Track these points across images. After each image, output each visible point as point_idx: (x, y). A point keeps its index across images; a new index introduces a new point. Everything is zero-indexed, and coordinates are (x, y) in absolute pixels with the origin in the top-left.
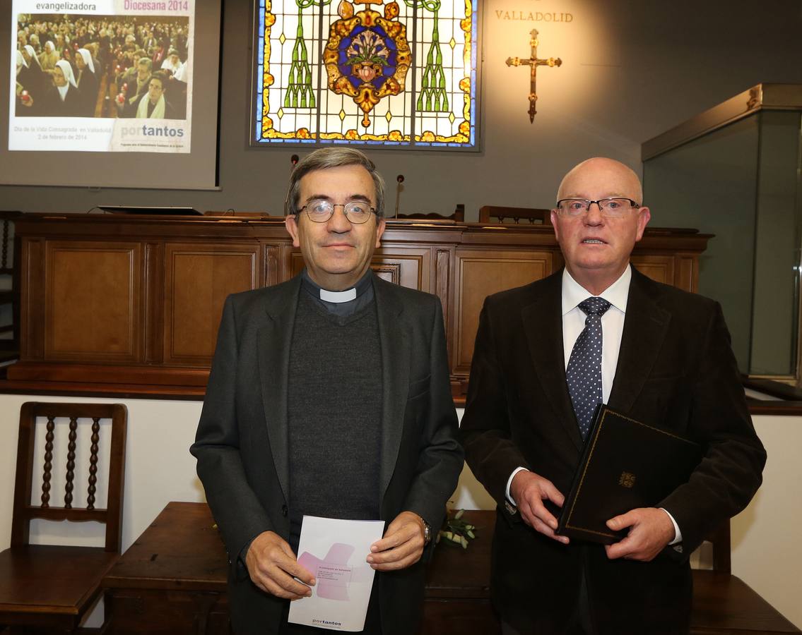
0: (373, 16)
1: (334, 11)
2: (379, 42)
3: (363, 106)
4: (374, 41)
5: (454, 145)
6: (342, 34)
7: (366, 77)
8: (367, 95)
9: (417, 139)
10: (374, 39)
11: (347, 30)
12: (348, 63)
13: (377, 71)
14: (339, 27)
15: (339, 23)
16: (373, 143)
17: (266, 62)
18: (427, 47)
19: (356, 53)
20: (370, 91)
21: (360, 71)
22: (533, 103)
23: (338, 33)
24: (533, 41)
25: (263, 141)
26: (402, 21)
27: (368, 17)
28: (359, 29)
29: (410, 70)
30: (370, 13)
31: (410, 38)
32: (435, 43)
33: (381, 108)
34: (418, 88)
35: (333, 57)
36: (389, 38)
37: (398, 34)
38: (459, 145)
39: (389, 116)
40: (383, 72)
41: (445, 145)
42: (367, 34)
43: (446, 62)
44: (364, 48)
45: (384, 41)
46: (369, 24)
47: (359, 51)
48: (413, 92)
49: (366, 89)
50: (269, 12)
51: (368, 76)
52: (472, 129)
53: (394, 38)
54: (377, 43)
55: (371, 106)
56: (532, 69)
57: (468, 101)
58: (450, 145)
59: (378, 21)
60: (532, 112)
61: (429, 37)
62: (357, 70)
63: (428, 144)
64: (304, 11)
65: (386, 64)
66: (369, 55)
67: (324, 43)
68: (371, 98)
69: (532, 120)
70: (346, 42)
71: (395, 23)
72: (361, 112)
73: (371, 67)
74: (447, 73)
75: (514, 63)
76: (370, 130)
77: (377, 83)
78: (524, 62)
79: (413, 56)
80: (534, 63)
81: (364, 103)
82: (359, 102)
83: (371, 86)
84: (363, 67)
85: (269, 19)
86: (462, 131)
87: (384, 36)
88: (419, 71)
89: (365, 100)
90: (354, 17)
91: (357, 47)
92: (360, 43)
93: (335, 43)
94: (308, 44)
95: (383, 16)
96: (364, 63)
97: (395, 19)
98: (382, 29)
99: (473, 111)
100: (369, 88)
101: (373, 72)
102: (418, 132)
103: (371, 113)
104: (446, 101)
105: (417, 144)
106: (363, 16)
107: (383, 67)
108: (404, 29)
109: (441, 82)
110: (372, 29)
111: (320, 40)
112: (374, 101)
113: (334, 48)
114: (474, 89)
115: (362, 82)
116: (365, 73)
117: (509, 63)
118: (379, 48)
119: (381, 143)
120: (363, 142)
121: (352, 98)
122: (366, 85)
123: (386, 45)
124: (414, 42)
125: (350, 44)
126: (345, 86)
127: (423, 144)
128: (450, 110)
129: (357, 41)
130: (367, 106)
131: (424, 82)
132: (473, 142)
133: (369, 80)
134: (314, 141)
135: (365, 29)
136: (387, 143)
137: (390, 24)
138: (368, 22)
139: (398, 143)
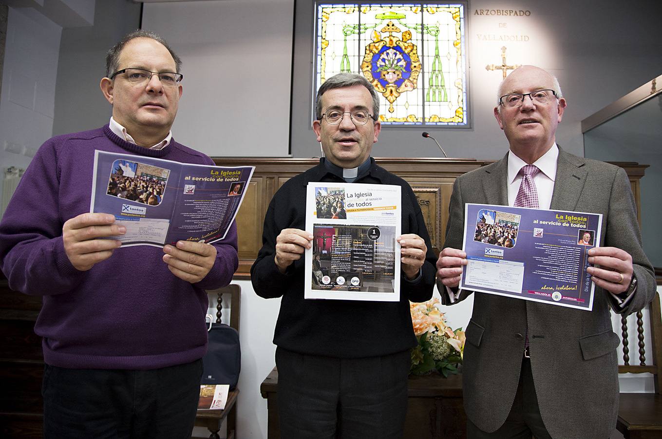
0: (395, 40)
1: (368, 38)
2: (399, 56)
3: (389, 99)
4: (396, 56)
5: (452, 124)
6: (373, 52)
7: (391, 80)
8: (391, 91)
9: (427, 120)
10: (396, 54)
11: (377, 49)
12: (378, 71)
13: (398, 75)
14: (371, 48)
15: (371, 45)
16: (397, 123)
17: (322, 71)
18: (432, 59)
19: (383, 64)
20: (393, 89)
21: (386, 75)
23: (371, 51)
24: (503, 54)
26: (414, 42)
27: (391, 40)
28: (385, 48)
29: (421, 75)
30: (392, 38)
31: (420, 53)
32: (437, 56)
33: (402, 99)
34: (427, 86)
35: (368, 67)
36: (406, 54)
37: (411, 51)
38: (456, 124)
39: (407, 104)
40: (402, 76)
41: (446, 124)
42: (391, 51)
43: (445, 69)
44: (388, 60)
45: (402, 56)
46: (391, 45)
47: (385, 63)
48: (423, 89)
49: (391, 88)
50: (324, 39)
51: (392, 79)
52: (465, 113)
53: (409, 53)
54: (397, 57)
55: (395, 99)
56: (504, 72)
57: (461, 94)
58: (450, 124)
59: (397, 43)
61: (433, 53)
62: (384, 75)
63: (435, 124)
64: (348, 38)
65: (404, 71)
66: (392, 65)
67: (362, 58)
68: (394, 93)
70: (376, 57)
71: (409, 44)
72: (388, 103)
73: (394, 73)
74: (445, 75)
75: (491, 68)
76: (394, 115)
77: (398, 83)
78: (498, 68)
79: (422, 65)
80: (505, 68)
81: (390, 96)
82: (386, 96)
83: (394, 85)
84: (388, 73)
85: (325, 43)
86: (457, 115)
87: (401, 52)
88: (426, 75)
89: (390, 95)
90: (382, 40)
91: (384, 60)
92: (386, 58)
93: (369, 58)
94: (351, 59)
95: (401, 40)
96: (388, 71)
97: (410, 41)
98: (401, 48)
99: (464, 100)
100: (393, 87)
101: (395, 76)
102: (427, 116)
103: (395, 103)
104: (446, 95)
105: (426, 124)
106: (387, 40)
107: (403, 73)
108: (415, 48)
109: (442, 82)
110: (394, 48)
111: (359, 56)
112: (397, 95)
113: (369, 61)
114: (464, 86)
115: (388, 83)
116: (390, 77)
117: (488, 68)
118: (399, 60)
119: (402, 123)
120: (390, 123)
122: (390, 85)
123: (404, 58)
124: (423, 56)
125: (379, 58)
126: (377, 85)
127: (431, 124)
128: (449, 101)
129: (384, 56)
130: (392, 98)
131: (431, 81)
132: (465, 122)
133: (393, 81)
135: (389, 48)
136: (406, 124)
137: (406, 45)
138: (391, 43)
139: (413, 123)
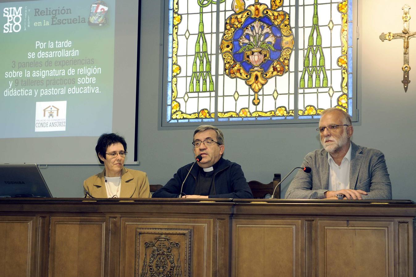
0: (261, 8)
1: (229, 7)
2: (267, 30)
3: (253, 87)
4: (262, 30)
6: (235, 26)
7: (256, 62)
8: (257, 77)
9: (300, 113)
10: (262, 28)
11: (239, 22)
12: (241, 51)
13: (265, 56)
14: (233, 20)
15: (233, 17)
16: (262, 119)
17: (174, 55)
18: (308, 31)
19: (247, 41)
20: (259, 74)
21: (250, 57)
22: (406, 73)
23: (232, 25)
24: (405, 16)
25: (172, 121)
26: (286, 10)
27: (257, 9)
28: (250, 20)
29: (294, 52)
30: (258, 6)
31: (293, 24)
32: (316, 26)
33: (269, 88)
34: (301, 67)
35: (228, 46)
36: (275, 26)
37: (282, 21)
39: (275, 95)
40: (270, 56)
42: (257, 24)
43: (325, 43)
44: (254, 37)
45: (271, 29)
46: (257, 15)
47: (249, 40)
48: (296, 72)
49: (256, 72)
50: (176, 13)
51: (258, 61)
52: (350, 101)
53: (279, 25)
54: (265, 31)
55: (260, 86)
56: (405, 42)
57: (345, 76)
59: (265, 12)
60: (406, 81)
61: (309, 22)
62: (248, 57)
63: (310, 117)
64: (205, 10)
65: (273, 49)
66: (257, 43)
67: (221, 35)
68: (260, 79)
69: (406, 89)
71: (280, 13)
72: (252, 93)
73: (260, 53)
74: (326, 52)
75: (387, 38)
76: (259, 108)
77: (265, 66)
78: (396, 36)
79: (296, 40)
80: (407, 36)
81: (255, 84)
82: (250, 84)
83: (260, 70)
84: (253, 53)
85: (177, 19)
86: (340, 104)
87: (270, 24)
88: (301, 53)
89: (255, 82)
90: (245, 10)
91: (248, 37)
92: (250, 33)
93: (230, 35)
94: (208, 37)
95: (270, 7)
96: (253, 50)
97: (280, 9)
98: (269, 19)
99: (350, 84)
100: (259, 71)
101: (262, 57)
102: (301, 107)
103: (261, 93)
104: (325, 77)
105: (300, 118)
106: (253, 8)
107: (271, 52)
108: (287, 17)
109: (321, 60)
110: (261, 20)
111: (218, 33)
112: (263, 82)
113: (229, 38)
114: (350, 64)
115: (252, 67)
116: (255, 59)
117: (383, 38)
118: (267, 35)
119: (269, 118)
120: (254, 119)
121: (244, 81)
122: (256, 68)
123: (272, 33)
124: (297, 27)
125: (242, 34)
126: (239, 70)
127: (306, 117)
128: (329, 85)
129: (248, 31)
130: (256, 87)
131: (306, 62)
132: (350, 112)
133: (258, 64)
134: (213, 120)
135: (254, 20)
136: (274, 118)
137: (276, 14)
138: (257, 14)
139: (283, 118)
